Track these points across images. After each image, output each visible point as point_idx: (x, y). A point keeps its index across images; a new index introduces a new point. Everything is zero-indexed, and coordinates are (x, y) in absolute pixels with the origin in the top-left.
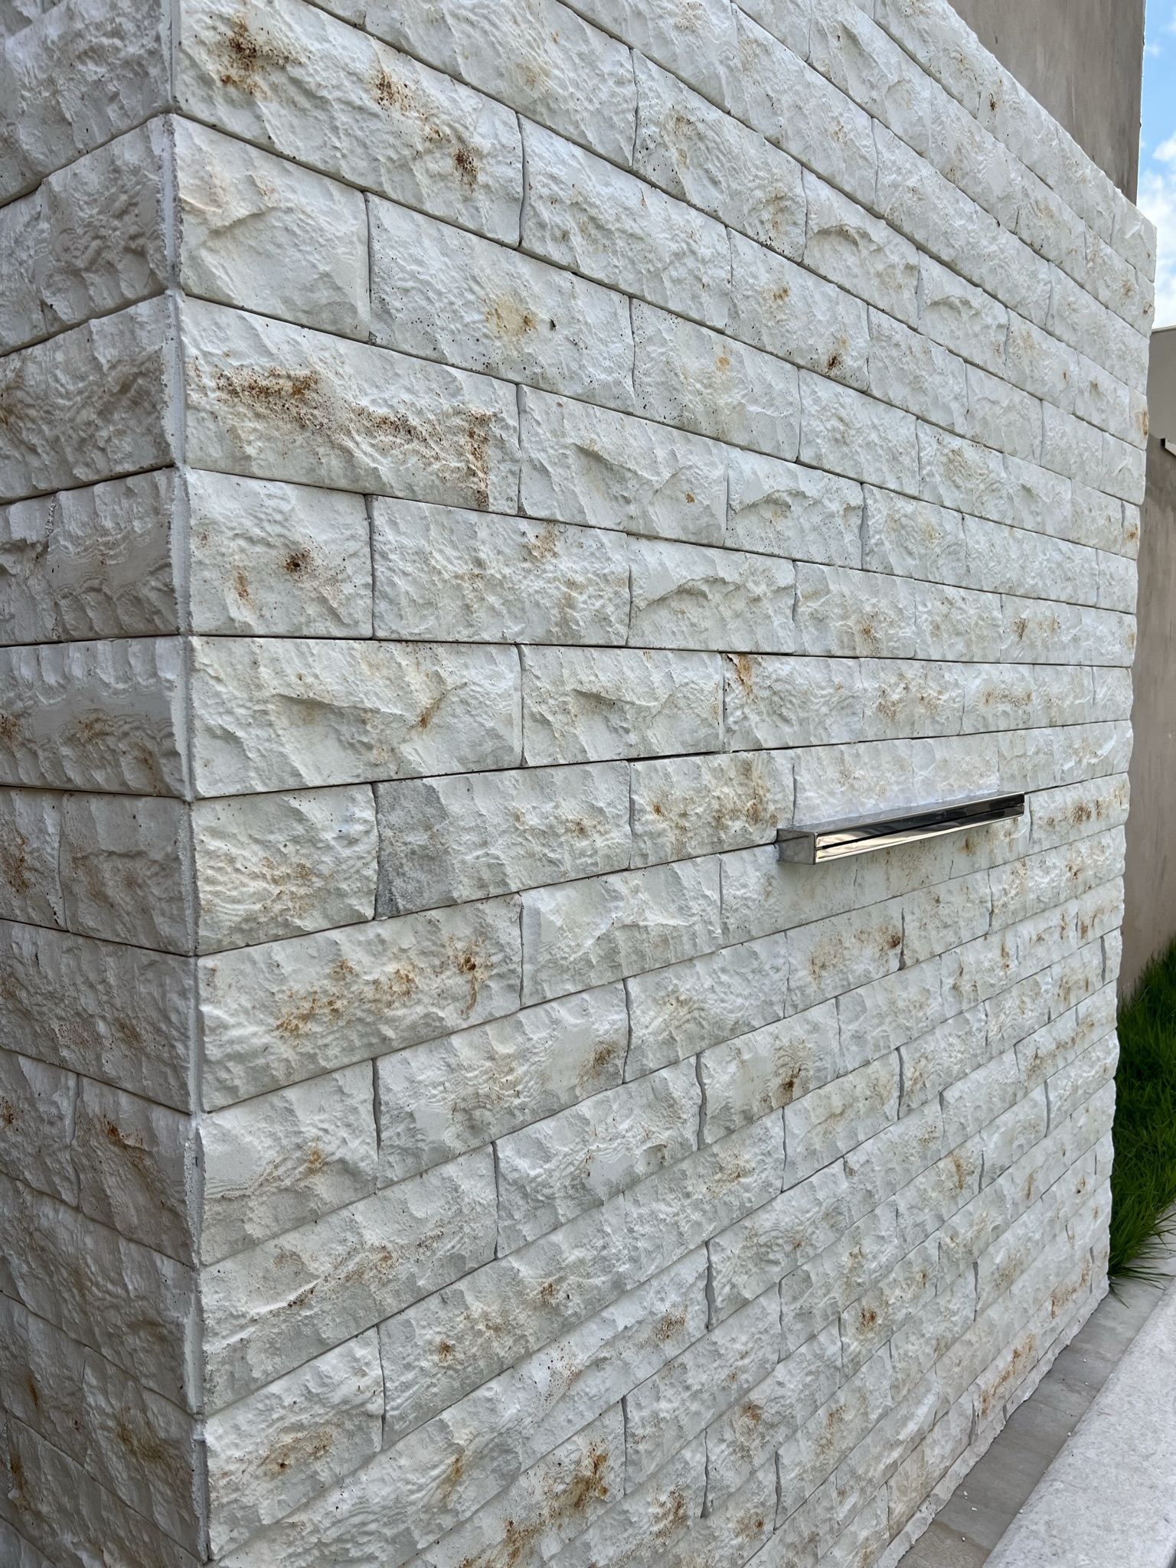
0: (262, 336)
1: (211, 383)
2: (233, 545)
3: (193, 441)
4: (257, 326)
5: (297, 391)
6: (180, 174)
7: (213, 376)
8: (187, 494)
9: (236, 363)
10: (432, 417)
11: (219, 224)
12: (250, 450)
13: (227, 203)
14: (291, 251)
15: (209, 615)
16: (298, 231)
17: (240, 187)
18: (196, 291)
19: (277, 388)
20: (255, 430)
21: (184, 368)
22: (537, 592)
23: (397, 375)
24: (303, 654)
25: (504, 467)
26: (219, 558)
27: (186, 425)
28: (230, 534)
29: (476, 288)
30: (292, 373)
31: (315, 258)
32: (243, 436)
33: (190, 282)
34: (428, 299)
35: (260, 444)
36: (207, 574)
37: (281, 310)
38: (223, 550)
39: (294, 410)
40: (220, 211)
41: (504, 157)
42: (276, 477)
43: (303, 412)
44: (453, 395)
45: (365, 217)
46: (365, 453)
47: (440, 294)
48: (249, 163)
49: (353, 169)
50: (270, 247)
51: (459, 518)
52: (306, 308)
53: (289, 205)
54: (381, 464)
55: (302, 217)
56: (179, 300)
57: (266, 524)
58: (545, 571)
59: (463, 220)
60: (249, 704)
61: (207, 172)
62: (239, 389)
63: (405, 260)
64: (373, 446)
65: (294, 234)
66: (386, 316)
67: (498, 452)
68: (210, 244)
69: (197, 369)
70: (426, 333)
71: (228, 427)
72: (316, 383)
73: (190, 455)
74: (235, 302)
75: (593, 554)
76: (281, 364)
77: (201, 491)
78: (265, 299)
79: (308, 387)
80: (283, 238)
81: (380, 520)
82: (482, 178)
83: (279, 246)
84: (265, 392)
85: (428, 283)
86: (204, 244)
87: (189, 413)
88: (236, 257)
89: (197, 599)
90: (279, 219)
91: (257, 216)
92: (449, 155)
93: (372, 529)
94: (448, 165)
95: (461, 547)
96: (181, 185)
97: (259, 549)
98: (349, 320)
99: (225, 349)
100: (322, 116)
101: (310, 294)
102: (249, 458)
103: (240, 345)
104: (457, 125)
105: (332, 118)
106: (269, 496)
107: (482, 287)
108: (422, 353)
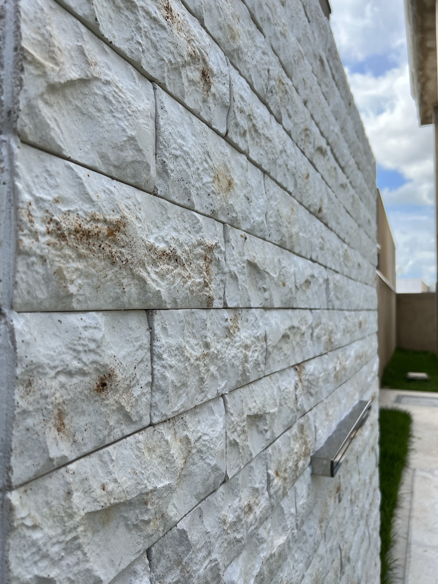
0: (86, 185)
1: (41, 228)
2: (55, 384)
3: (22, 286)
4: (81, 175)
5: (111, 233)
6: (23, 26)
7: (43, 221)
8: (14, 342)
9: (64, 209)
10: (187, 248)
11: (56, 80)
12: (73, 289)
13: (63, 63)
14: (108, 116)
15: (29, 463)
16: (114, 101)
17: (73, 53)
18: (31, 138)
19: (96, 230)
20: (77, 269)
21: (17, 214)
22: (233, 357)
23: (169, 218)
24: (105, 463)
25: (219, 278)
26: (42, 401)
27: (16, 271)
28: (52, 373)
29: (209, 160)
30: (108, 218)
31: (124, 124)
32: (68, 276)
33: (27, 130)
34: (187, 164)
35: (80, 281)
36: (30, 422)
37: (98, 164)
38: (47, 392)
39: (107, 249)
40: (57, 68)
41: (222, 79)
42: (90, 308)
43: (114, 250)
44: (197, 232)
45: (154, 99)
46: (153, 280)
47: (193, 162)
48: (79, 36)
49: (148, 63)
50: (92, 110)
51: (197, 316)
52: (116, 163)
53: (108, 79)
54: (161, 286)
55: (117, 90)
56: (14, 145)
57: (83, 356)
58: (236, 342)
59: (203, 114)
60: (62, 538)
61: (47, 31)
62: (66, 233)
63: (176, 135)
64: (156, 273)
65: (110, 102)
66: (164, 175)
67: (216, 268)
68: (46, 96)
69: (30, 215)
70: (186, 189)
71: (55, 269)
72: (124, 226)
73: (18, 301)
74: (65, 153)
75: (253, 325)
76: (100, 210)
77: (27, 337)
78: (87, 153)
79: (118, 230)
80: (102, 105)
81: (158, 329)
82: (213, 89)
83: (99, 110)
84: (87, 234)
85: (188, 154)
86: (42, 95)
87: (19, 259)
88: (65, 113)
89: (18, 451)
90: (99, 88)
91: (84, 81)
92: (198, 69)
93: (153, 338)
94: (196, 76)
95: (198, 336)
96: (23, 36)
97: (76, 380)
98: (144, 176)
99: (56, 196)
100: (131, 17)
101: (120, 152)
102: (71, 296)
103: (68, 192)
104: (203, 51)
105: (138, 20)
106: (86, 328)
107: (211, 160)
108: (181, 203)
